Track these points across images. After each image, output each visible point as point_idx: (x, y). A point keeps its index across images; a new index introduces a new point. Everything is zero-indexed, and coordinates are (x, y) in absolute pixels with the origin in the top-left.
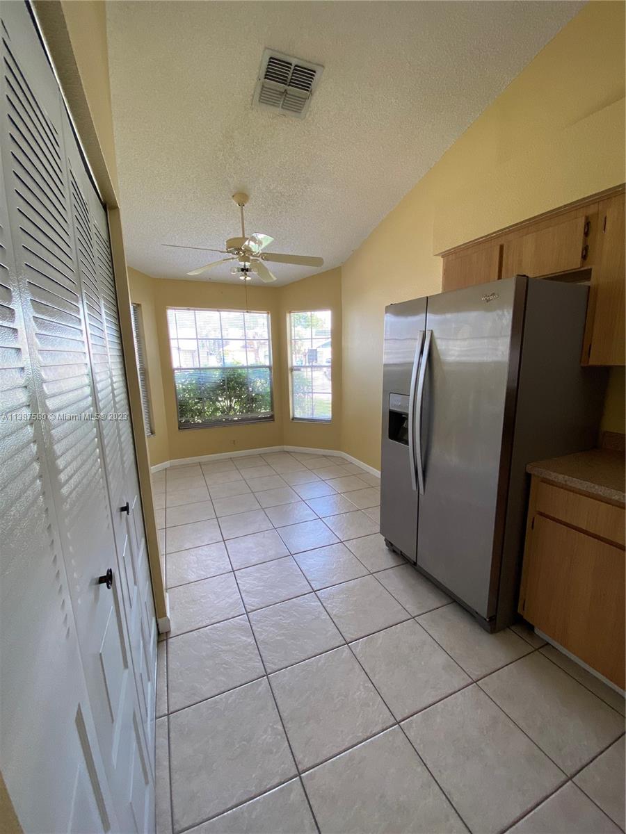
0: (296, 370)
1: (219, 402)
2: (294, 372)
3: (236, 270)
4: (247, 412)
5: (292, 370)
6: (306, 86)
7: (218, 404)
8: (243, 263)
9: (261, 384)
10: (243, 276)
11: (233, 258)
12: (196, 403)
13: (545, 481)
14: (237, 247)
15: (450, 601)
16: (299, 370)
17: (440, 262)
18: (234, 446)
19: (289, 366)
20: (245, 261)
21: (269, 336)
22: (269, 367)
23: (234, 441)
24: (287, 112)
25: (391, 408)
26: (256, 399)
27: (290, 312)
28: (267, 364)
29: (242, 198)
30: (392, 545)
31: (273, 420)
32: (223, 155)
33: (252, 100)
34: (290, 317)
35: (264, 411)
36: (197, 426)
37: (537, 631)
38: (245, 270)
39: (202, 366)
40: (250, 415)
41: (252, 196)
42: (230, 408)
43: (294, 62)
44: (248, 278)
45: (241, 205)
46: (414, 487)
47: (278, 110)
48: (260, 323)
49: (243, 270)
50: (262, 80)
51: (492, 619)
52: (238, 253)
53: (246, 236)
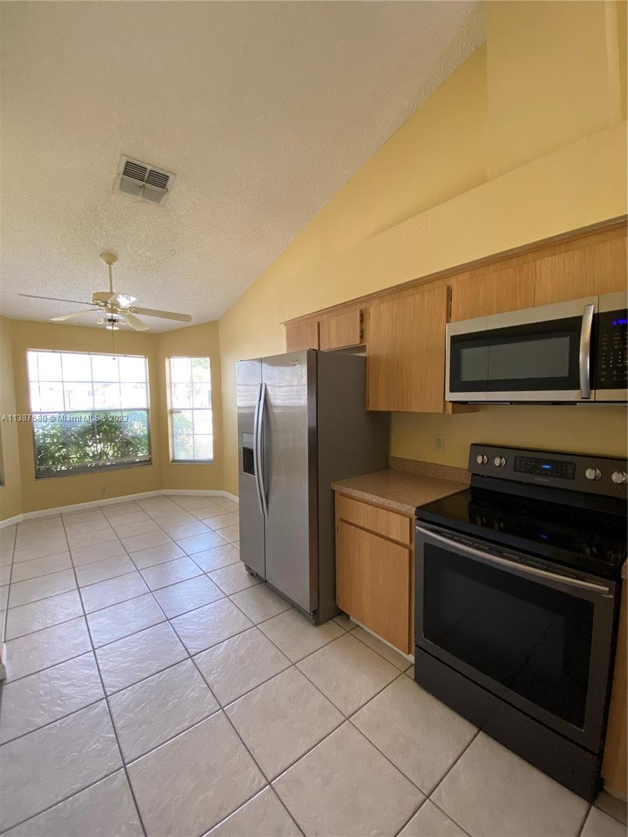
0: (176, 412)
1: (89, 446)
2: (175, 416)
3: (102, 320)
4: (122, 456)
5: (172, 412)
6: (164, 186)
7: (87, 449)
8: (110, 315)
9: (138, 427)
10: (110, 325)
11: (100, 309)
12: (60, 449)
13: (343, 495)
14: (104, 300)
15: (290, 607)
16: (180, 412)
17: (284, 328)
18: (104, 493)
19: (169, 408)
20: (112, 313)
21: (146, 380)
22: (147, 410)
23: (104, 488)
24: (147, 200)
25: (245, 445)
26: (131, 443)
27: (169, 358)
28: (145, 406)
29: (111, 258)
30: (250, 569)
31: (151, 464)
32: (88, 223)
33: (113, 187)
34: (170, 361)
35: (142, 454)
36: (61, 473)
37: (351, 618)
38: (112, 321)
39: (67, 410)
40: (126, 460)
41: (120, 257)
42: (103, 453)
43: (149, 168)
44: (115, 328)
45: (110, 263)
46: (261, 512)
47: (140, 198)
48: (136, 367)
49: (110, 320)
50: (121, 175)
51: (315, 612)
52: (105, 306)
53: (114, 291)
